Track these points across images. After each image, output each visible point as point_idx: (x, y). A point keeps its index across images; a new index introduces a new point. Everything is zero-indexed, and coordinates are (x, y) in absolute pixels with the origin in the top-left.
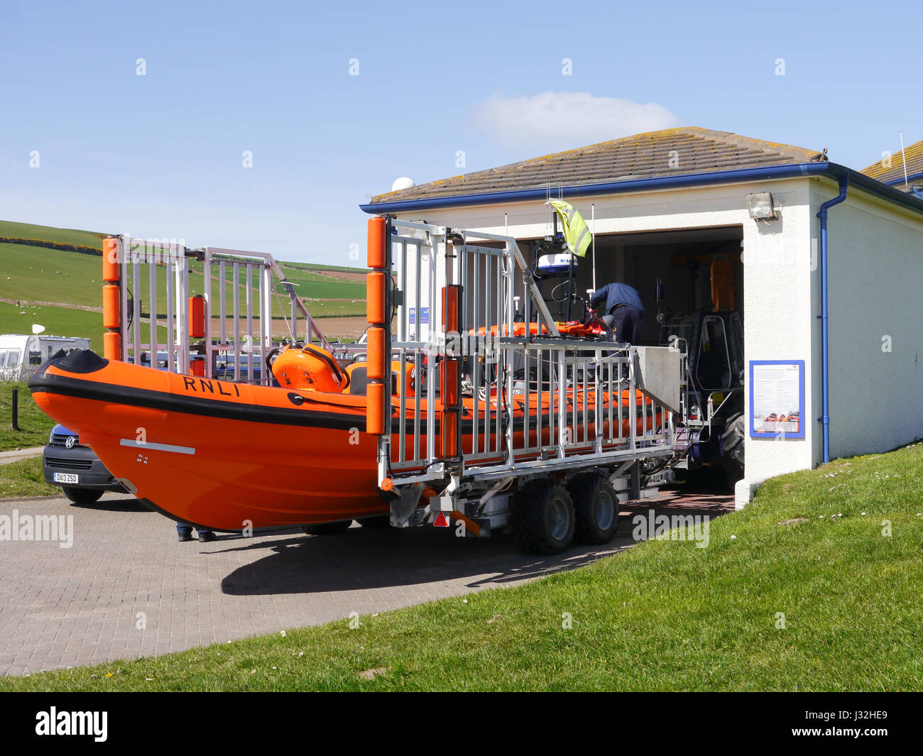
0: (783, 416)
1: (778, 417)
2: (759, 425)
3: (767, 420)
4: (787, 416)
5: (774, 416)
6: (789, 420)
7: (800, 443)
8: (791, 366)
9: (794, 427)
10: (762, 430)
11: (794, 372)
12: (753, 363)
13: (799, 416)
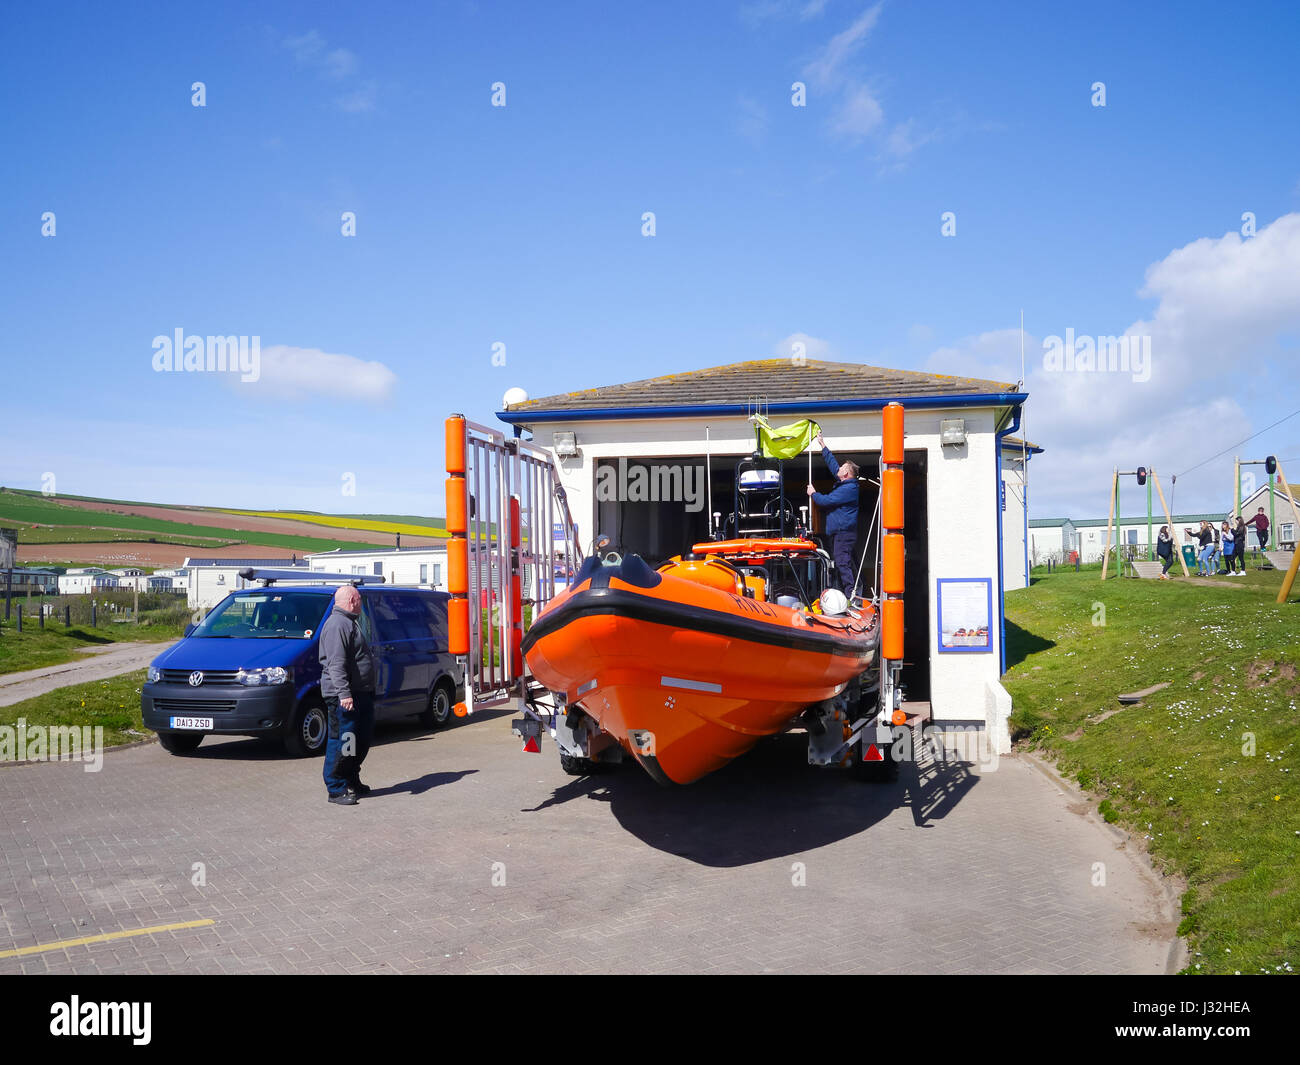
0: (972, 631)
1: (967, 632)
2: (947, 640)
3: (956, 635)
4: (975, 631)
5: (962, 631)
6: (978, 635)
7: (988, 655)
8: (979, 584)
9: (983, 641)
10: (951, 645)
11: (983, 588)
12: (940, 581)
13: (989, 629)
